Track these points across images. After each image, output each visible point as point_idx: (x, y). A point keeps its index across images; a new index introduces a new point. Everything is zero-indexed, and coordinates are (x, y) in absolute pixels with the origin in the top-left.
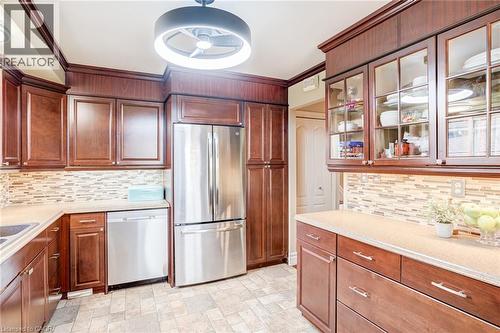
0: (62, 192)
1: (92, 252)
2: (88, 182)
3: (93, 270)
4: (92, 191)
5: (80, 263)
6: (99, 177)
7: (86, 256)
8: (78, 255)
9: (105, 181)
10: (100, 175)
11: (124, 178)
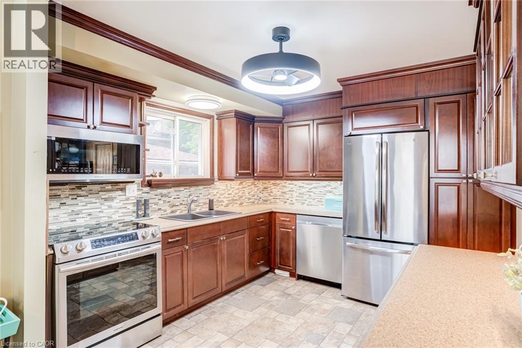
0: (287, 197)
1: (288, 244)
2: (303, 190)
3: (289, 258)
4: (305, 197)
5: (281, 250)
6: (311, 186)
7: (285, 245)
8: (280, 244)
9: (314, 190)
10: (312, 184)
11: (328, 188)
